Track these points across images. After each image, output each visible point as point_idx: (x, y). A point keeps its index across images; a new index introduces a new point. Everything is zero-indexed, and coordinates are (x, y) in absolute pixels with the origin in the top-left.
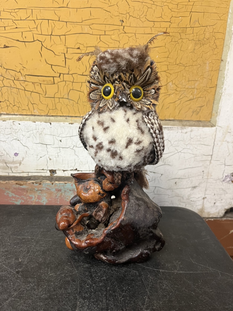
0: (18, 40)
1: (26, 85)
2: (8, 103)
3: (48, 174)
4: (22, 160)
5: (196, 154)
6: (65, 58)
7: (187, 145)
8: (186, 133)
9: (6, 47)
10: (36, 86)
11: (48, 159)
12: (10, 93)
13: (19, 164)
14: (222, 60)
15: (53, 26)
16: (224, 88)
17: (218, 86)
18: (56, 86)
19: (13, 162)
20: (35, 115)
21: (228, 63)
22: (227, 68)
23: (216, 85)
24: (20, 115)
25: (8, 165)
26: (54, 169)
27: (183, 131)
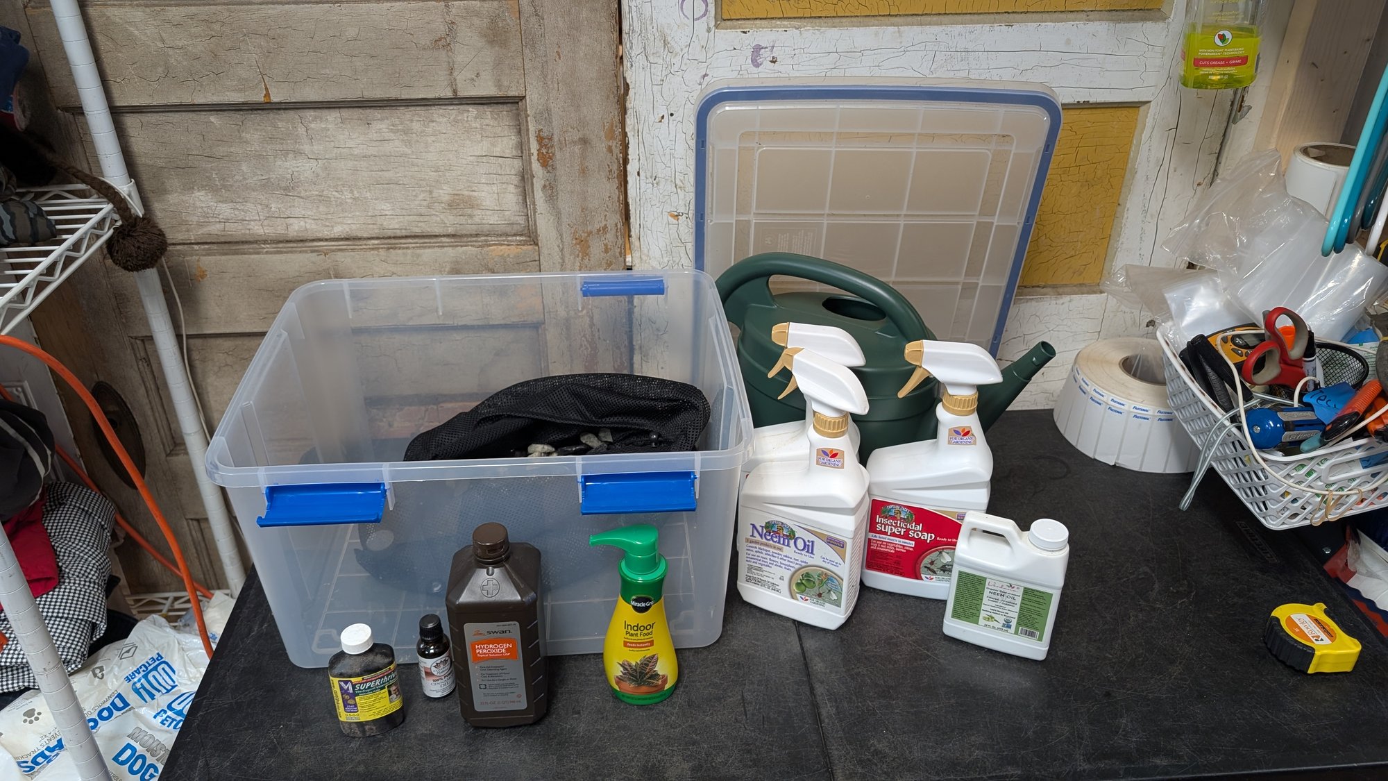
5: (1075, 332)
7: (1062, 320)
8: (1063, 304)
14: (1119, 204)
16: (1120, 242)
17: (1111, 237)
21: (1128, 210)
22: (1126, 216)
23: (1110, 235)
27: (1058, 302)
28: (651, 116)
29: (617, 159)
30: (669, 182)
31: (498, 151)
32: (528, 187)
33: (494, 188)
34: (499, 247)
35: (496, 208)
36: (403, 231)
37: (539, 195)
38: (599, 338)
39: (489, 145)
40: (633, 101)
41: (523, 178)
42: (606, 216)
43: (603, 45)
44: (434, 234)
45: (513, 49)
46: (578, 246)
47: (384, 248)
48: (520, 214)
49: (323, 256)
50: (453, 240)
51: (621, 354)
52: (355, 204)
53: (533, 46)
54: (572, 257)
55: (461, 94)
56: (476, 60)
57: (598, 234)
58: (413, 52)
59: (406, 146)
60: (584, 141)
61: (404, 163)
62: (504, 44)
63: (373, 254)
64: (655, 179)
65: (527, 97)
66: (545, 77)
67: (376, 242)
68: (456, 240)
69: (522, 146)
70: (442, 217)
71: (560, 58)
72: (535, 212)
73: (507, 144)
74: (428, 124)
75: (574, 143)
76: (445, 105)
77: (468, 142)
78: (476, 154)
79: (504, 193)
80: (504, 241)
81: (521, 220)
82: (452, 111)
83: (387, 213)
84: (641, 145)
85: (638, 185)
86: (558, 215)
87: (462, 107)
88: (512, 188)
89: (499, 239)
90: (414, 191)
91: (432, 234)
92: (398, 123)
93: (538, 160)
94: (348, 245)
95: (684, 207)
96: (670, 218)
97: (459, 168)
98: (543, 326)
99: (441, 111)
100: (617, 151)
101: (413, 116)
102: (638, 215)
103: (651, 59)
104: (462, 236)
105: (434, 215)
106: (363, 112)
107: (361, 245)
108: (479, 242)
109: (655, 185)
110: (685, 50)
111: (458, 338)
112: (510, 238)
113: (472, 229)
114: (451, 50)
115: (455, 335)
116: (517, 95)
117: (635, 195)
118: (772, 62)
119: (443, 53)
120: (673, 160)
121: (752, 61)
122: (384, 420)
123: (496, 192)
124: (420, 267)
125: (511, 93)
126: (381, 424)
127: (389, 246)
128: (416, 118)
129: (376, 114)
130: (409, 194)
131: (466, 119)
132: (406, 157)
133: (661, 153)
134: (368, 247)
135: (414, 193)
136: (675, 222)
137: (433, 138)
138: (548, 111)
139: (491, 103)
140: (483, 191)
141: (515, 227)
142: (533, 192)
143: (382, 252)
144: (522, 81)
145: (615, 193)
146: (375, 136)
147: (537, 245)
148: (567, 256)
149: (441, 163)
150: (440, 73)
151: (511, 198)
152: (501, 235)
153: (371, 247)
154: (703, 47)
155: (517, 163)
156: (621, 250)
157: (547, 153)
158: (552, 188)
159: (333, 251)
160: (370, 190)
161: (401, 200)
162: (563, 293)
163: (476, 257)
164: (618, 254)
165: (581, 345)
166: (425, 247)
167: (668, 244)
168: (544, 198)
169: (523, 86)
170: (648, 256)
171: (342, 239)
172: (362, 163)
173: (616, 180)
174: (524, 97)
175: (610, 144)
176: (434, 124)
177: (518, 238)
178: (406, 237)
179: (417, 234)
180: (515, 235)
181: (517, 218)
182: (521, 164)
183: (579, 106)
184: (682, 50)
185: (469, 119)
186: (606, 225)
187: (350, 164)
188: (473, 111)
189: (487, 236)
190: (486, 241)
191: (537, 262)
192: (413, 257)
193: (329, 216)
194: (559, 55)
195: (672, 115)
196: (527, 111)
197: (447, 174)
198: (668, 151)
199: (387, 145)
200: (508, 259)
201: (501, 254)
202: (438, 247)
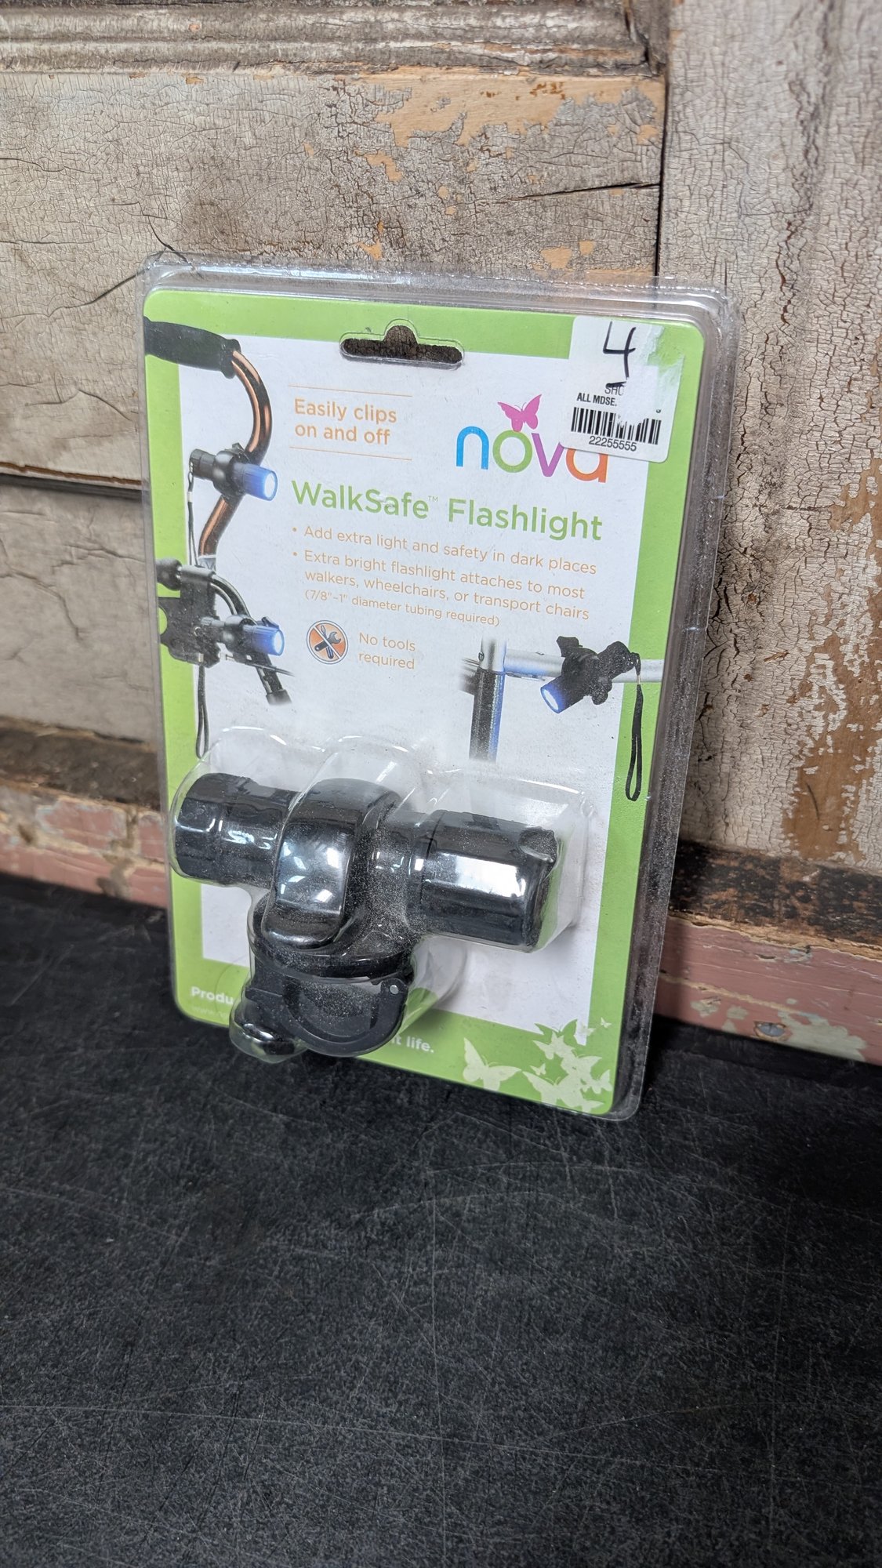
34: (434, 73)
147: (655, 59)
191: (645, 199)
200: (478, 164)
201: (442, 121)
202: (120, 60)
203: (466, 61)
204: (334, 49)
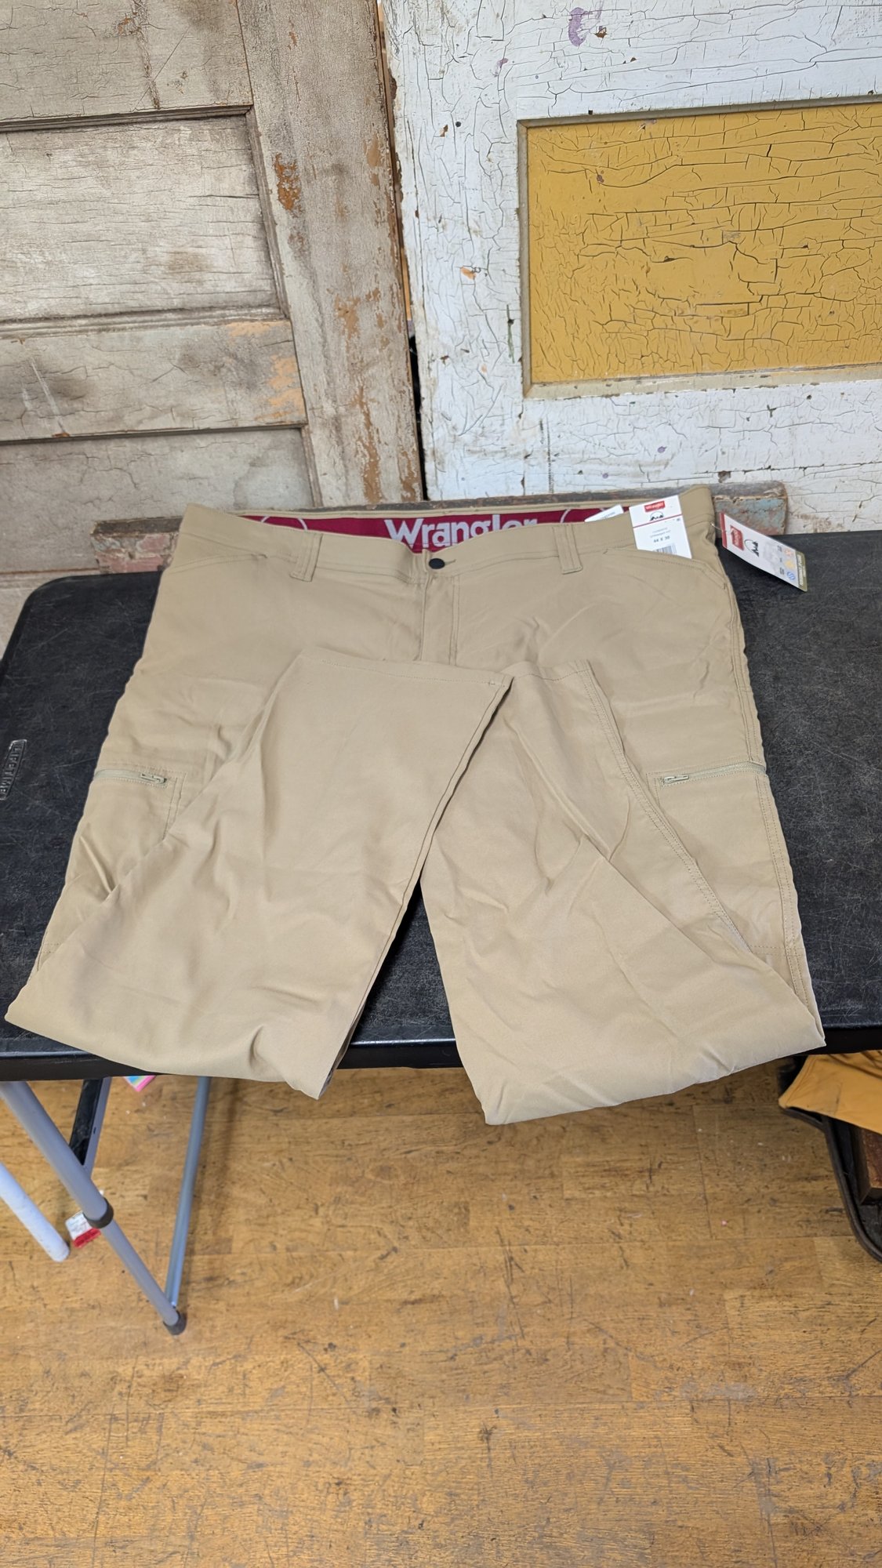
0: (694, 247)
1: (696, 322)
2: (656, 357)
3: (714, 480)
4: (670, 457)
6: (777, 267)
9: (668, 260)
10: (713, 322)
11: (720, 453)
12: (662, 339)
13: (663, 467)
15: (763, 212)
18: (751, 317)
19: (655, 463)
20: (702, 374)
24: (674, 376)
25: (643, 469)
26: (727, 470)
28: (429, 127)
29: (386, 193)
30: (459, 225)
31: (225, 188)
32: (271, 239)
33: (227, 241)
34: (240, 323)
35: (232, 270)
36: (116, 306)
37: (285, 250)
38: (379, 442)
39: (213, 181)
40: (406, 105)
41: (263, 225)
42: (376, 276)
43: (355, 20)
44: (156, 308)
45: (229, 33)
46: (343, 319)
47: (95, 330)
48: (264, 276)
49: (18, 343)
50: (180, 316)
51: (409, 461)
52: (49, 271)
53: (256, 26)
54: (336, 335)
55: (166, 105)
56: (178, 51)
57: (368, 301)
58: (90, 43)
59: (103, 185)
60: (339, 169)
61: (103, 210)
62: (214, 25)
63: (81, 340)
64: (440, 221)
65: (256, 107)
66: (277, 74)
67: (83, 322)
68: (185, 316)
69: (256, 179)
70: (163, 284)
71: (295, 43)
72: (282, 274)
73: (236, 177)
74: (128, 151)
75: (326, 172)
76: (147, 122)
77: (184, 176)
78: (198, 194)
79: (241, 248)
80: (246, 315)
81: (266, 286)
82: (158, 131)
83: (91, 281)
84: (418, 172)
85: (417, 232)
86: (313, 277)
87: (170, 125)
88: (249, 241)
89: (240, 312)
90: (122, 249)
91: (153, 308)
92: (87, 151)
93: (280, 200)
94: (49, 327)
95: (481, 260)
96: (463, 275)
97: (177, 215)
98: (306, 427)
99: (142, 132)
100: (385, 180)
101: (106, 140)
102: (420, 273)
103: (425, 39)
104: (191, 310)
105: (152, 282)
106: (38, 138)
107: (64, 327)
108: (214, 317)
109: (441, 230)
110: (473, 22)
111: (203, 444)
112: (253, 311)
113: (203, 300)
114: (142, 38)
115: (198, 441)
116: (241, 103)
117: (413, 244)
118: (601, 35)
119: (132, 43)
120: (463, 192)
121: (570, 35)
122: (123, 550)
123: (229, 247)
124: (143, 355)
125: (233, 102)
126: (120, 555)
127: (101, 327)
128: (110, 145)
129: (56, 140)
130: (117, 254)
131: (177, 142)
132: (104, 201)
133: (447, 183)
134: (74, 329)
135: (123, 253)
136: (470, 280)
137: (138, 173)
138: (286, 125)
139: (208, 118)
140: (213, 247)
141: (261, 297)
142: (277, 245)
143: (93, 336)
144: (245, 82)
145: (387, 243)
146: (60, 173)
147: (287, 318)
148: (330, 334)
149: (152, 209)
150: (131, 74)
151: (250, 255)
152: (242, 307)
153: (77, 329)
154: (498, 16)
155: (253, 205)
156: (400, 323)
157: (290, 188)
158: (301, 239)
159: (31, 336)
160: (65, 250)
161: (107, 263)
162: (328, 384)
163: (212, 338)
164: (396, 328)
165: (357, 452)
166: (146, 328)
167: (462, 312)
168: (292, 253)
169: (248, 89)
170: (437, 329)
171: (40, 320)
172: (48, 212)
173: (387, 224)
174: (252, 106)
175: (375, 171)
176: (135, 152)
177: (264, 310)
178: (121, 314)
179: (134, 310)
180: (260, 306)
181: (261, 283)
182: (258, 206)
183: (328, 117)
184: (468, 22)
185: (182, 143)
186: (377, 289)
187: (34, 214)
188: (185, 129)
189: (224, 308)
190: (223, 316)
191: (291, 343)
192: (131, 341)
193: (19, 289)
194: (293, 38)
195: (458, 124)
196: (257, 127)
197: (163, 225)
198: (455, 179)
199: (77, 185)
200: (253, 340)
201: (243, 333)
202: (162, 326)
203: (247, 320)
204: (216, 320)
